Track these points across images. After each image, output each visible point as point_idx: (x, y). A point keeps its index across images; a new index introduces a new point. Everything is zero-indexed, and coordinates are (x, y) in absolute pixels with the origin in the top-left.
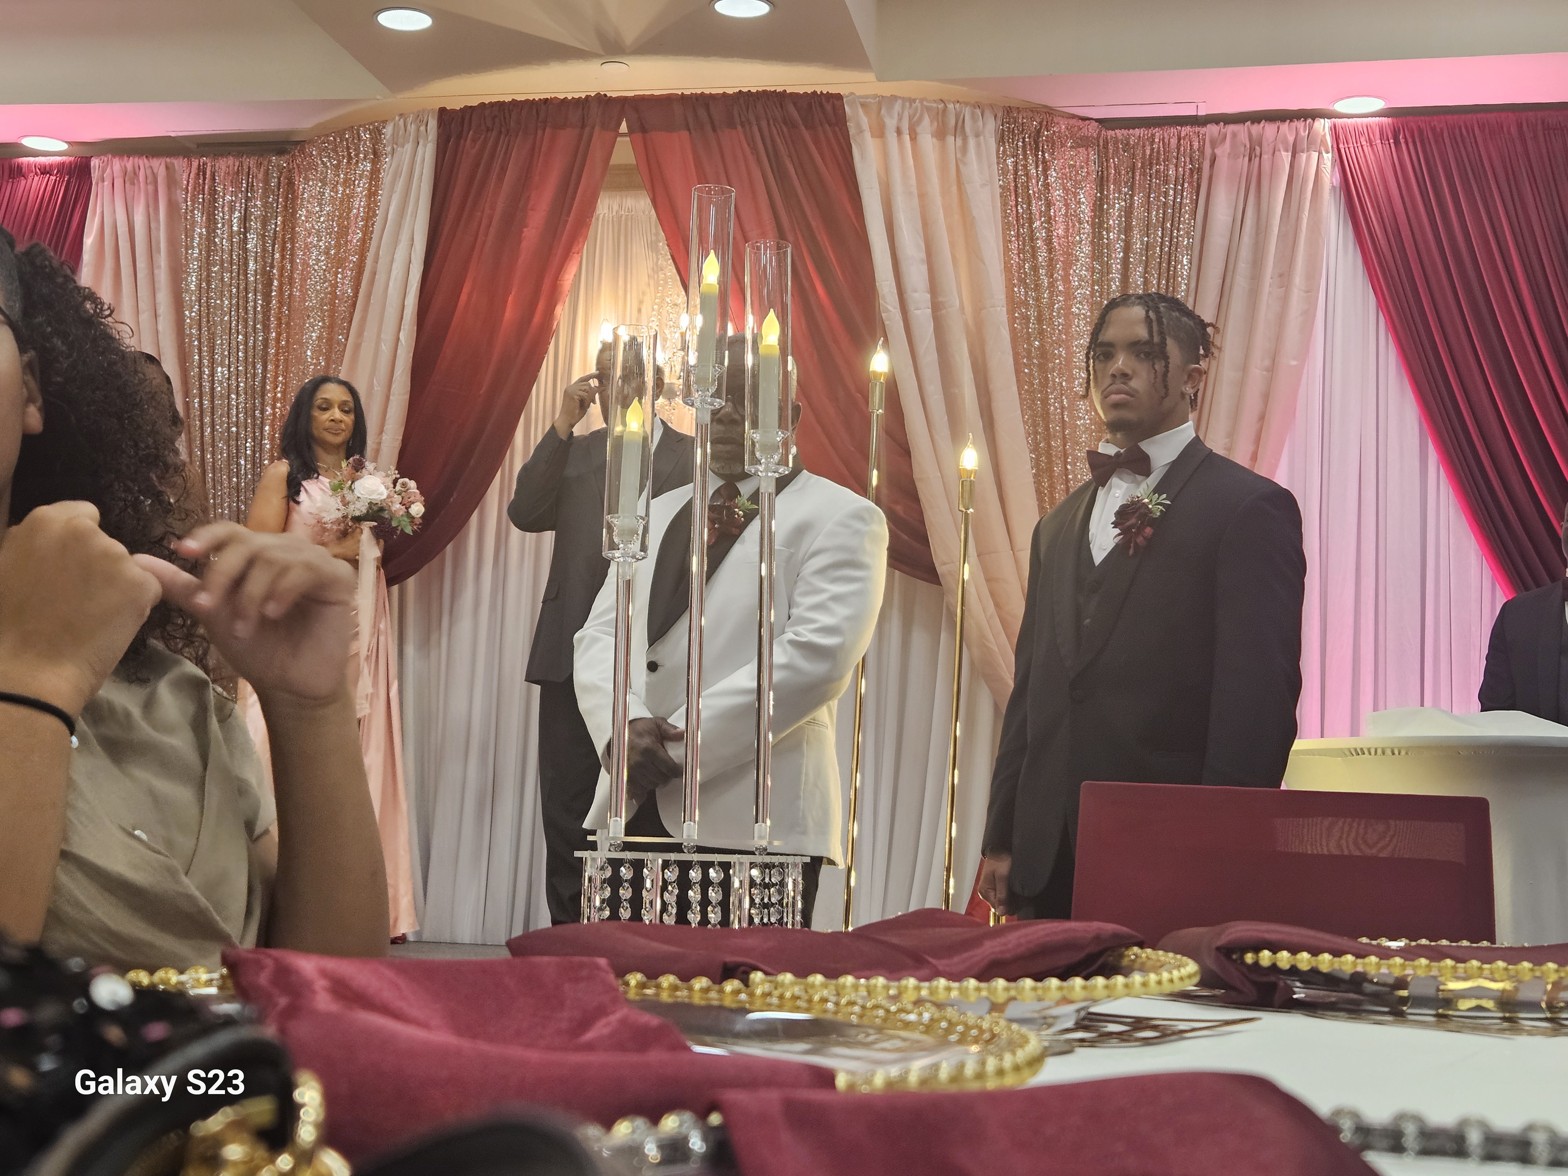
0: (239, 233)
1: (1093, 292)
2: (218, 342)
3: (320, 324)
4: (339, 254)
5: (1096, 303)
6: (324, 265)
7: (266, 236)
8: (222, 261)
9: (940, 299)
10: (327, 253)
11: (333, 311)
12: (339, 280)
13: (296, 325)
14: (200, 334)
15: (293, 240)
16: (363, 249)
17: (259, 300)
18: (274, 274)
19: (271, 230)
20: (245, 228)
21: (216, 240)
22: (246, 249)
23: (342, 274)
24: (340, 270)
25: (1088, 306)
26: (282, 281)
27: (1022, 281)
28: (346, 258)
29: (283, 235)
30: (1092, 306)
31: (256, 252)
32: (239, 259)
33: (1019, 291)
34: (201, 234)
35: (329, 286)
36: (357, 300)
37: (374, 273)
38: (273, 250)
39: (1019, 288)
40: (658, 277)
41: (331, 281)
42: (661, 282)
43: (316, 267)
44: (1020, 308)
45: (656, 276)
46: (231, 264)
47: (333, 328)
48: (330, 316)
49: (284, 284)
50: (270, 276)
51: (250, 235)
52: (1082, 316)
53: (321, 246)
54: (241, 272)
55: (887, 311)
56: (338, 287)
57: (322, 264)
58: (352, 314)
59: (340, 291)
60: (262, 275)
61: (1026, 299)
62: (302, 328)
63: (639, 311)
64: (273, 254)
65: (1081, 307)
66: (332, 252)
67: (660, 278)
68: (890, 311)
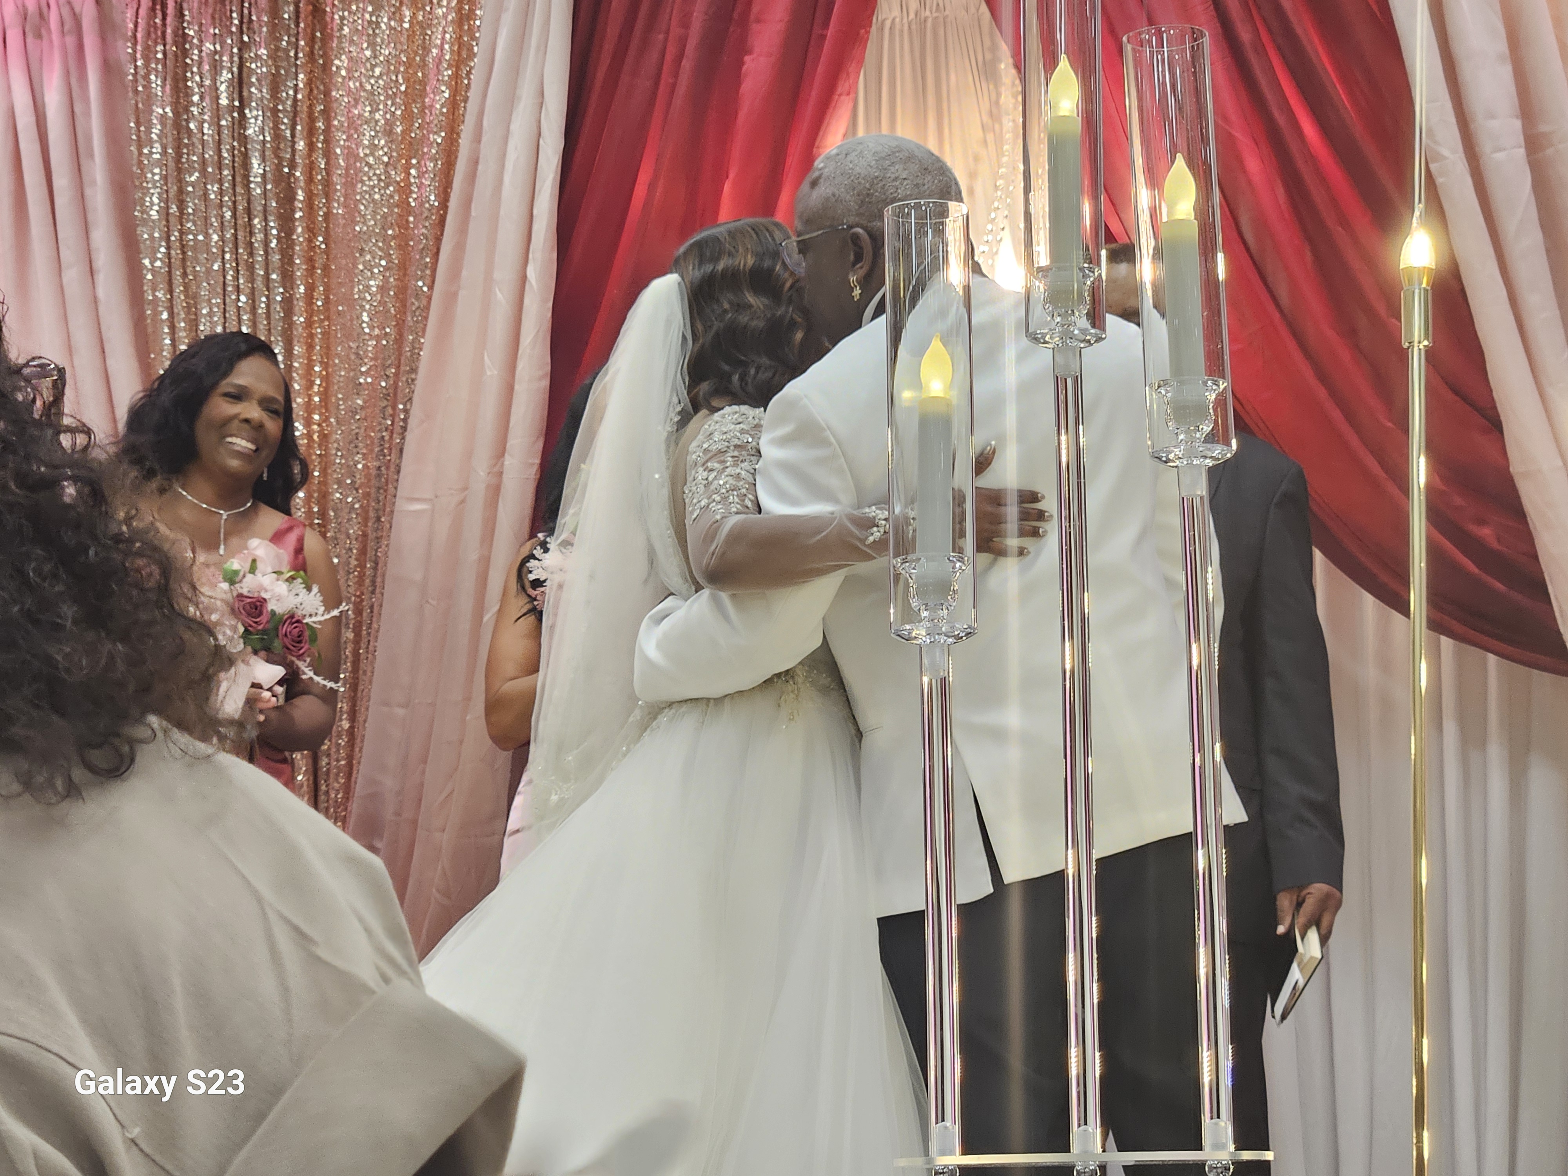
0: (231, 108)
2: (204, 312)
3: (383, 263)
4: (411, 132)
6: (386, 154)
7: (279, 111)
8: (204, 162)
9: (1542, 128)
10: (389, 132)
11: (403, 240)
12: (412, 180)
13: (339, 268)
14: (171, 300)
15: (327, 114)
16: (454, 120)
17: (272, 228)
18: (297, 179)
19: (287, 99)
20: (241, 101)
21: (192, 126)
22: (246, 137)
23: (418, 169)
24: (414, 161)
26: (311, 191)
28: (424, 139)
29: (311, 107)
31: (264, 142)
32: (234, 156)
34: (164, 116)
35: (394, 191)
36: (446, 213)
37: (475, 162)
38: (293, 135)
41: (398, 183)
43: (371, 160)
45: (997, 126)
46: (220, 167)
47: (406, 269)
48: (399, 247)
49: (317, 195)
50: (289, 183)
51: (251, 111)
53: (377, 122)
54: (238, 179)
55: (1440, 158)
56: (411, 192)
57: (381, 153)
58: (438, 240)
59: (415, 200)
60: (277, 183)
62: (351, 272)
64: (294, 143)
66: (399, 130)
68: (1445, 158)
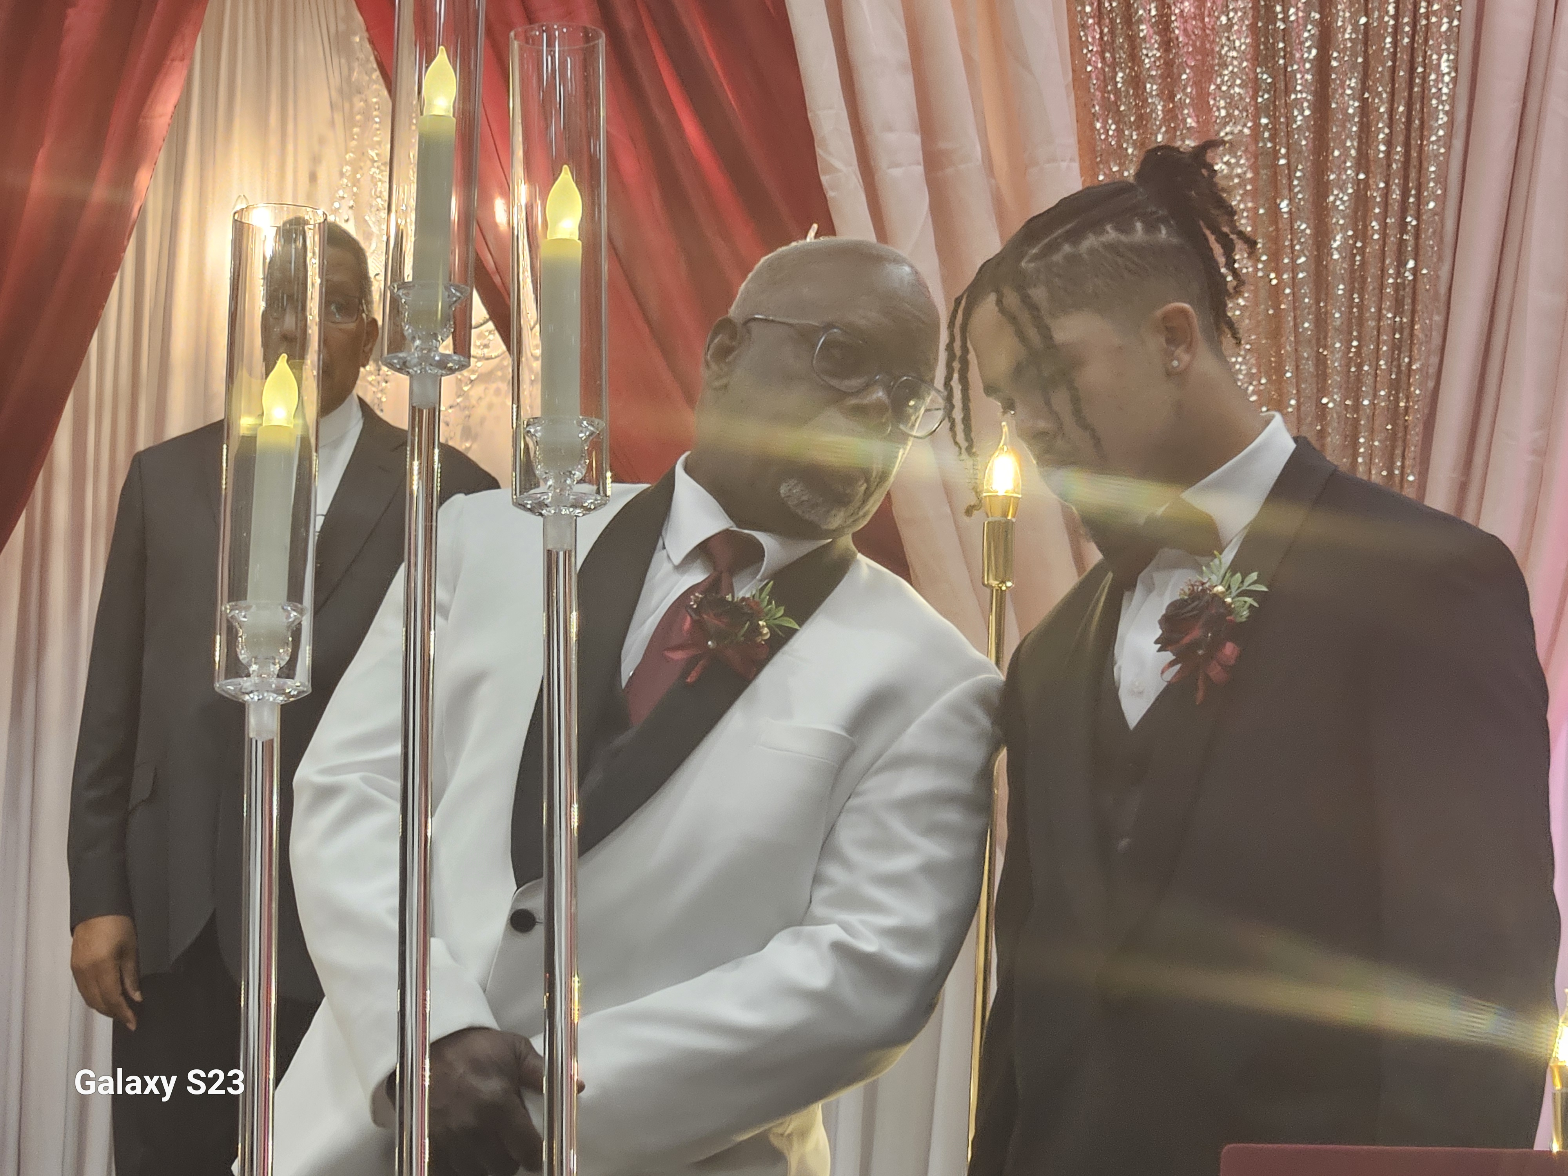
1: (1257, 129)
5: (1264, 152)
9: (942, 145)
25: (1247, 159)
27: (1111, 109)
30: (1256, 158)
33: (1104, 127)
39: (1105, 123)
40: (352, 106)
42: (358, 117)
44: (1107, 163)
45: (347, 106)
52: (1236, 181)
55: (832, 169)
61: (1120, 146)
63: (313, 178)
65: (1233, 161)
67: (356, 109)
68: (837, 170)
